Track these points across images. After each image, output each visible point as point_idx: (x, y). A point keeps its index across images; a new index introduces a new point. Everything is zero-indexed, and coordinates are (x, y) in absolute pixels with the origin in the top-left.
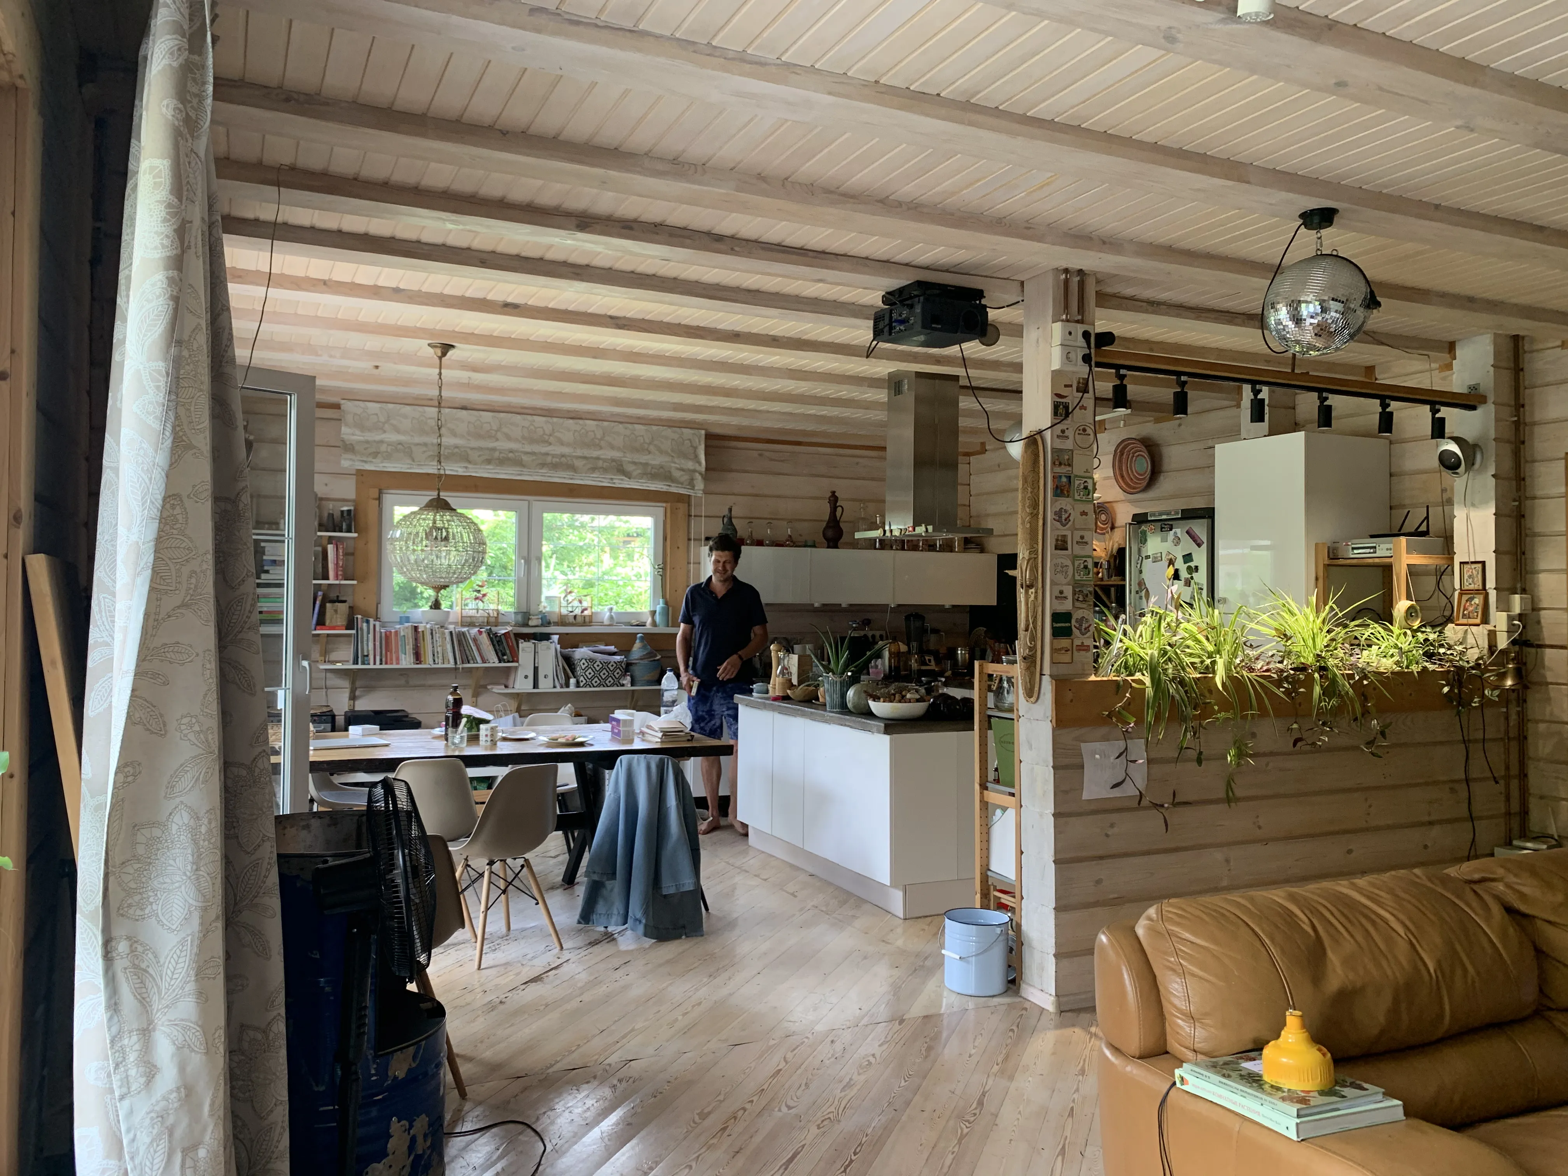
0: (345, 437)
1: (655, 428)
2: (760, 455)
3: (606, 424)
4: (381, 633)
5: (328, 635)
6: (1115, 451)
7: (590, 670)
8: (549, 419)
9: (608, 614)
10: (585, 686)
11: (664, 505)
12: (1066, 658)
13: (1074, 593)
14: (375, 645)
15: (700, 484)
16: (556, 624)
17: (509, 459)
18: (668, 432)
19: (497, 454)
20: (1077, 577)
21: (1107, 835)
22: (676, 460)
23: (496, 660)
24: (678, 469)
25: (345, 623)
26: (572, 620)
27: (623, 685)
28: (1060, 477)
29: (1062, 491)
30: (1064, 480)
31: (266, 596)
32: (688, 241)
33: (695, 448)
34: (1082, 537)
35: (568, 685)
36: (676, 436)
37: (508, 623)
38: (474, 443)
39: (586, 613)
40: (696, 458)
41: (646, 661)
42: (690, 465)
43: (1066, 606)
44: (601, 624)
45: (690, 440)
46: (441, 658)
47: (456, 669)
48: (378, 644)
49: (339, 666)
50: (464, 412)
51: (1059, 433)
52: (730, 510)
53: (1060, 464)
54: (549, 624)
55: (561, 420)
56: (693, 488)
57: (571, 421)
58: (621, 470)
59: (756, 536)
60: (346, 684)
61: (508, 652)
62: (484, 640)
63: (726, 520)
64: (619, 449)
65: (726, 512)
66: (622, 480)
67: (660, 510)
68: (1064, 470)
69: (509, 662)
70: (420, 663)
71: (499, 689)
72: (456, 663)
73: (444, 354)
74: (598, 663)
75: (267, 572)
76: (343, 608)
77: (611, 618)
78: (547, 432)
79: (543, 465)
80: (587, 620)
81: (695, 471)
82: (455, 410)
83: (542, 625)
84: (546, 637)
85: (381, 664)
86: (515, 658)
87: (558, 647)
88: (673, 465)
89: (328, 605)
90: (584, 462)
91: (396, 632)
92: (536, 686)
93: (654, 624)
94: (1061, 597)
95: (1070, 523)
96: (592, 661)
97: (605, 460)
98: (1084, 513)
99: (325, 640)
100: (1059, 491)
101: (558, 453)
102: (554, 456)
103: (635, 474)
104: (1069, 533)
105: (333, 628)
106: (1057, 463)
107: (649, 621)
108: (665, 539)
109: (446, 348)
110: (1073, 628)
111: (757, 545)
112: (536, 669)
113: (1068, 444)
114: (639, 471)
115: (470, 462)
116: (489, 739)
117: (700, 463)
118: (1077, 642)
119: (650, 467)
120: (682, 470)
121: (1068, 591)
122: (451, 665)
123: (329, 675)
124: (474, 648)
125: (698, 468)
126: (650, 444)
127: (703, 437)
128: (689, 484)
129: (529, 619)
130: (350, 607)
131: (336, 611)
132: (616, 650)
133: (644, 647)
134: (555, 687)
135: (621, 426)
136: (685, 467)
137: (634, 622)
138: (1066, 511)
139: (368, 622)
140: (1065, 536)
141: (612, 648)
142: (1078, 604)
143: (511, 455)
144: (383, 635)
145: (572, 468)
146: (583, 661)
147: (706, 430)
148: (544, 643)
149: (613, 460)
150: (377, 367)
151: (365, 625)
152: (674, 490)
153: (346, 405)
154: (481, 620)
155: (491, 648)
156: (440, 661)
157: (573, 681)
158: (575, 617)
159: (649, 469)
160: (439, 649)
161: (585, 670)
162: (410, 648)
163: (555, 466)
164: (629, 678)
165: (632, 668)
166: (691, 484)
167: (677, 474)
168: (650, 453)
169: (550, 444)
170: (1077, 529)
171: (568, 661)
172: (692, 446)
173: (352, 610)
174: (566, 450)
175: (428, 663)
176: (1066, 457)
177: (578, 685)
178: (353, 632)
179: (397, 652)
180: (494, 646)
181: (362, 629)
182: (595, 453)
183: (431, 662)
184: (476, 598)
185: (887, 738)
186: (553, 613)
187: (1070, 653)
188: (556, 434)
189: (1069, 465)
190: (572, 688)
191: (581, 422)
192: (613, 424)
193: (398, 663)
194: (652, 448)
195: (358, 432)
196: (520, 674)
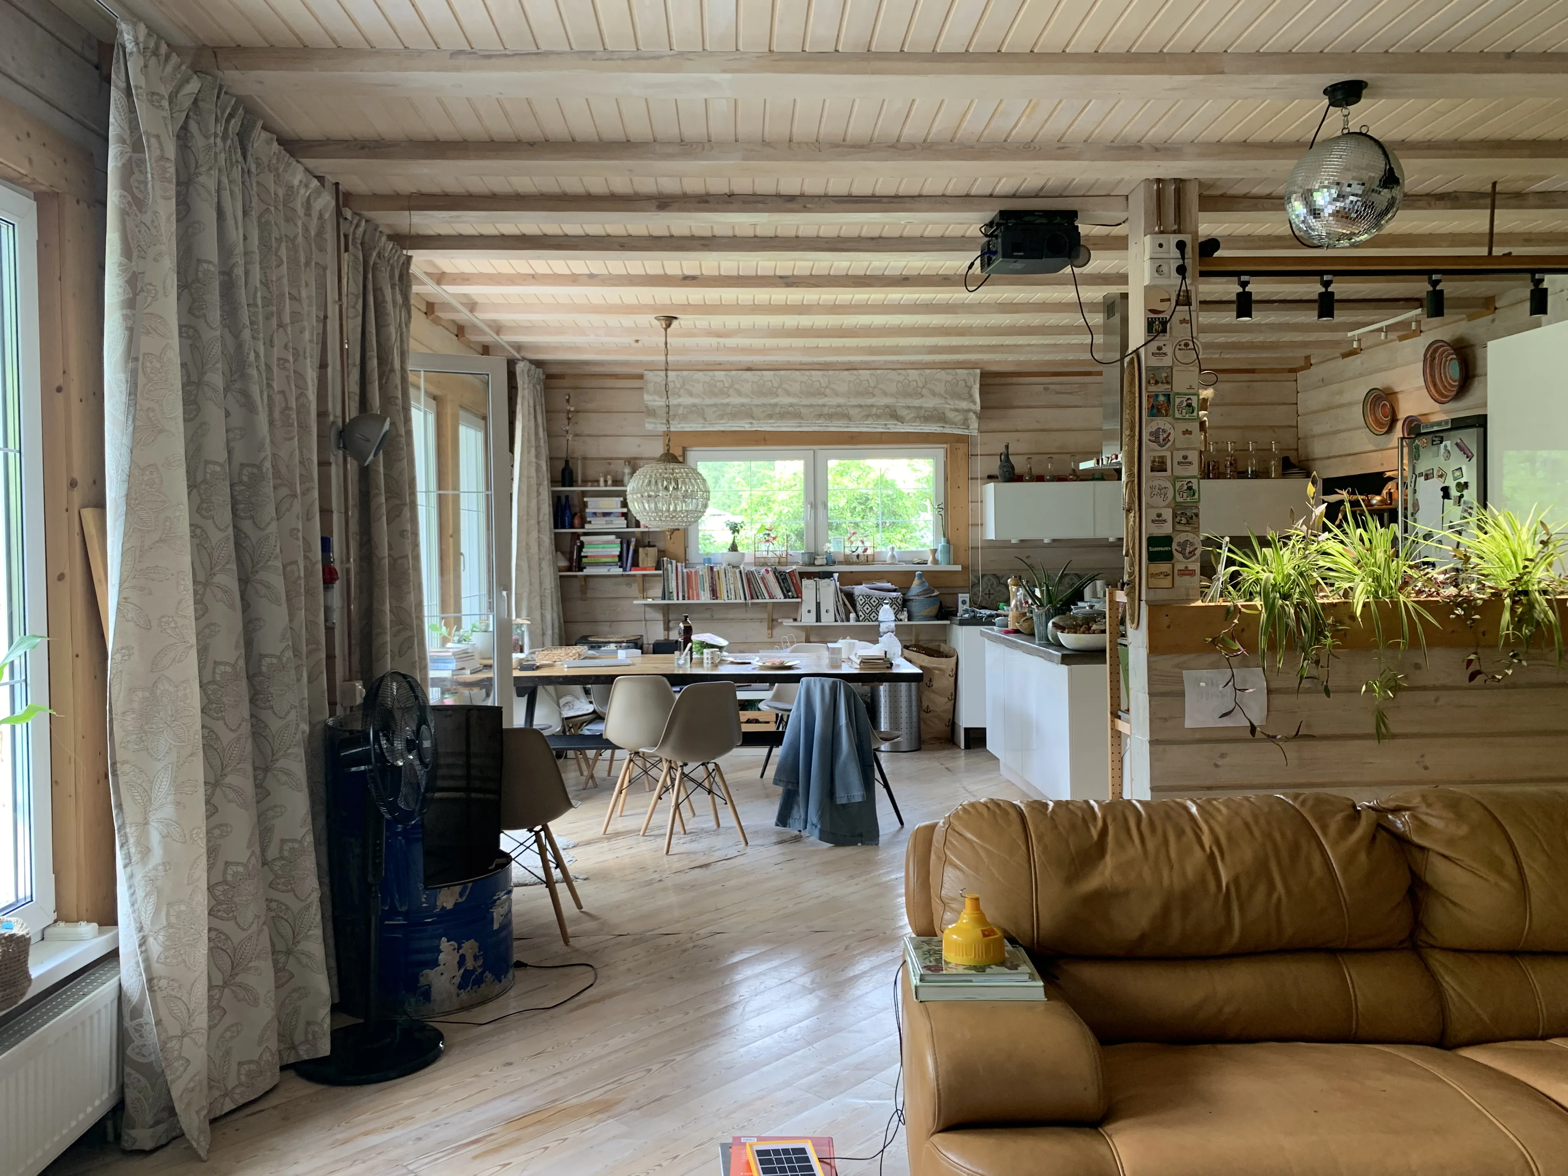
0: (649, 403)
1: (928, 371)
2: (1046, 389)
3: (879, 372)
4: (683, 573)
5: (644, 575)
6: (1425, 356)
7: (867, 606)
8: (825, 373)
9: (890, 553)
10: (864, 620)
11: (945, 446)
12: (1166, 582)
13: (1175, 515)
14: (677, 583)
15: (974, 424)
16: (840, 563)
17: (789, 413)
18: (942, 375)
19: (778, 410)
20: (1179, 499)
21: (1217, 766)
22: (949, 401)
23: (782, 596)
24: (951, 410)
25: (654, 565)
26: (855, 559)
27: (901, 620)
28: (1157, 396)
29: (1159, 410)
30: (1161, 398)
31: (590, 543)
32: (761, 206)
33: (970, 388)
34: (1185, 457)
35: (848, 620)
36: (950, 378)
37: (797, 563)
38: (757, 401)
39: (869, 552)
40: (971, 396)
41: (922, 598)
42: (964, 405)
43: (1166, 529)
44: (884, 562)
45: (965, 380)
46: (733, 594)
47: (746, 604)
48: (680, 582)
49: (650, 601)
50: (749, 373)
51: (1155, 350)
52: (1007, 447)
53: (1157, 383)
54: (834, 563)
55: (837, 372)
56: (968, 428)
57: (846, 372)
58: (895, 416)
59: (1036, 471)
60: (659, 616)
61: (793, 589)
62: (771, 579)
63: (1003, 457)
64: (892, 395)
65: (1003, 450)
66: (896, 425)
67: (940, 452)
68: (1162, 388)
69: (793, 597)
70: (717, 598)
71: (788, 622)
72: (745, 599)
73: (669, 326)
74: (874, 599)
75: (590, 522)
76: (652, 551)
77: (893, 556)
78: (824, 385)
79: (820, 416)
80: (870, 559)
81: (969, 410)
82: (740, 372)
83: (827, 564)
84: (828, 575)
85: (684, 599)
86: (799, 594)
87: (838, 584)
88: (947, 406)
89: (641, 550)
90: (859, 410)
91: (696, 572)
92: (818, 619)
93: (935, 562)
94: (1159, 519)
95: (1169, 444)
96: (869, 597)
97: (878, 407)
98: (1187, 432)
99: (640, 580)
100: (1155, 411)
101: (834, 403)
102: (830, 407)
103: (908, 418)
104: (1168, 454)
105: (645, 569)
106: (1152, 381)
107: (930, 559)
108: (946, 479)
109: (670, 320)
110: (1174, 552)
111: (1037, 481)
112: (818, 605)
113: (1167, 361)
114: (912, 415)
115: (754, 418)
116: (710, 661)
117: (974, 403)
118: (1179, 566)
119: (923, 411)
120: (956, 410)
121: (1168, 514)
122: (743, 601)
123: (647, 609)
124: (762, 586)
125: (973, 407)
126: (923, 387)
127: (979, 376)
128: (963, 424)
129: (815, 559)
130: (659, 551)
131: (647, 554)
132: (894, 587)
133: (922, 584)
134: (836, 621)
135: (894, 372)
136: (959, 407)
137: (916, 560)
138: (1164, 431)
139: (671, 563)
140: (1162, 457)
141: (889, 585)
142: (1178, 527)
143: (791, 409)
144: (685, 574)
145: (847, 417)
146: (861, 597)
147: (981, 369)
148: (827, 580)
149: (887, 407)
150: (637, 341)
151: (669, 566)
152: (948, 430)
153: (649, 375)
154: (773, 560)
155: (777, 585)
156: (733, 597)
157: (852, 616)
158: (858, 556)
159: (922, 412)
160: (732, 586)
161: (863, 605)
162: (707, 585)
163: (830, 416)
164: (905, 613)
165: (909, 604)
166: (966, 424)
167: (951, 415)
168: (923, 396)
169: (826, 396)
170: (1178, 449)
171: (850, 596)
172: (966, 386)
173: (662, 553)
174: (841, 401)
175: (723, 599)
176: (1164, 375)
177: (858, 620)
178: (660, 572)
179: (697, 588)
180: (779, 583)
181: (667, 570)
182: (870, 401)
183: (726, 598)
184: (768, 541)
185: (1064, 668)
186: (840, 553)
187: (1170, 577)
188: (833, 386)
189: (1168, 383)
190: (852, 622)
191: (855, 372)
192: (886, 371)
193: (698, 599)
194: (924, 391)
195: (657, 398)
196: (804, 609)
